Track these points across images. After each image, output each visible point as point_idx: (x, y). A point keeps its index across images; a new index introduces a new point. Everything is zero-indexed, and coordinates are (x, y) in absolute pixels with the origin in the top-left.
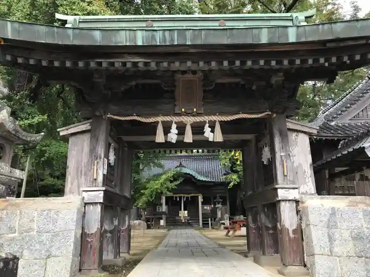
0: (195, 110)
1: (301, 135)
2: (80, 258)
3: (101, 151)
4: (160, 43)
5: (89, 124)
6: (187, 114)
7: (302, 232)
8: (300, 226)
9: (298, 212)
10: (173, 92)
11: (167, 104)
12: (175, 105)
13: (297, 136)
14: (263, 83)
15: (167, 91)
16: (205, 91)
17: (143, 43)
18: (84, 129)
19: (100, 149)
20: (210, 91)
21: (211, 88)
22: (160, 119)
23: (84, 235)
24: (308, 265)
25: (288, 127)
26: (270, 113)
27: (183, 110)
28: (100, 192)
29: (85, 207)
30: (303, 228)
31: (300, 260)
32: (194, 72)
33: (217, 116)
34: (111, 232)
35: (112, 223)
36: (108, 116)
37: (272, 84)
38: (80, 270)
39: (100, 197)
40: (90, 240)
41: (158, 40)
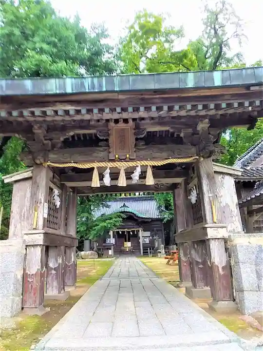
0: (128, 156)
1: (227, 177)
2: (22, 297)
3: (42, 195)
4: (89, 89)
5: (31, 172)
6: (120, 160)
7: (231, 268)
8: (229, 262)
9: (226, 249)
10: (107, 140)
11: (102, 151)
12: (110, 152)
13: (223, 178)
14: (190, 130)
15: (102, 140)
16: (137, 139)
17: (72, 90)
18: (26, 177)
19: (40, 194)
20: (141, 139)
21: (143, 136)
22: (95, 165)
23: (25, 276)
24: (237, 300)
25: (214, 170)
26: (198, 157)
27: (117, 156)
28: (40, 235)
29: (26, 249)
30: (232, 265)
31: (230, 295)
32: (126, 121)
33: (148, 161)
34: (55, 269)
35: (57, 260)
36: (48, 164)
37: (199, 131)
38: (23, 308)
39: (40, 239)
40: (31, 281)
41: (87, 88)
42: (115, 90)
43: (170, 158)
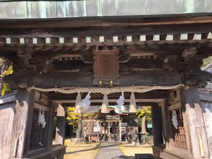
0: (111, 82)
4: (67, 15)
5: (14, 96)
6: (104, 86)
11: (86, 76)
12: (94, 78)
14: (175, 57)
15: (87, 65)
16: (121, 64)
17: (47, 16)
18: (10, 101)
20: (125, 64)
21: (126, 61)
22: (79, 91)
25: (201, 99)
26: (183, 85)
27: (101, 82)
33: (132, 87)
36: (32, 88)
37: (184, 58)
41: (65, 13)
42: (98, 15)
43: (155, 85)
